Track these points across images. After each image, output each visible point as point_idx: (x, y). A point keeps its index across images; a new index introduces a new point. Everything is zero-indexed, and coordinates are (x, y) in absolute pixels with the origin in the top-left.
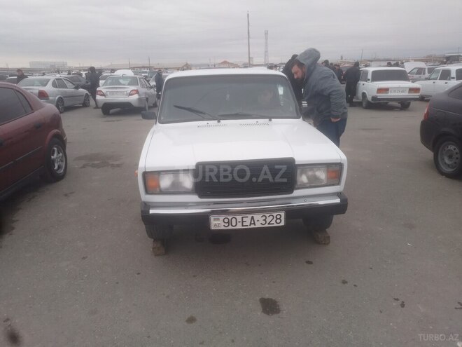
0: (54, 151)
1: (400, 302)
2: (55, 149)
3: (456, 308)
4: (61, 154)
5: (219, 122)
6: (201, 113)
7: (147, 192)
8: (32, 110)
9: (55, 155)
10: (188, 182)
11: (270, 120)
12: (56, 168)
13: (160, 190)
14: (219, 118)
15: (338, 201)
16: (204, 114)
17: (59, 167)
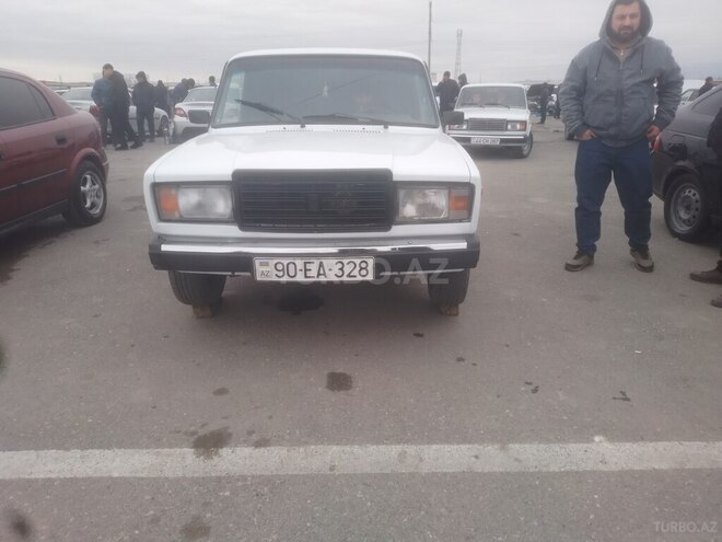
0: (85, 179)
1: (532, 387)
2: (88, 177)
3: (614, 398)
4: (97, 186)
5: (303, 126)
6: (278, 112)
7: (161, 219)
8: (54, 115)
9: (88, 186)
10: (223, 205)
11: (386, 127)
12: (88, 205)
13: (181, 216)
14: (304, 121)
15: (463, 245)
16: (282, 114)
17: (93, 205)
